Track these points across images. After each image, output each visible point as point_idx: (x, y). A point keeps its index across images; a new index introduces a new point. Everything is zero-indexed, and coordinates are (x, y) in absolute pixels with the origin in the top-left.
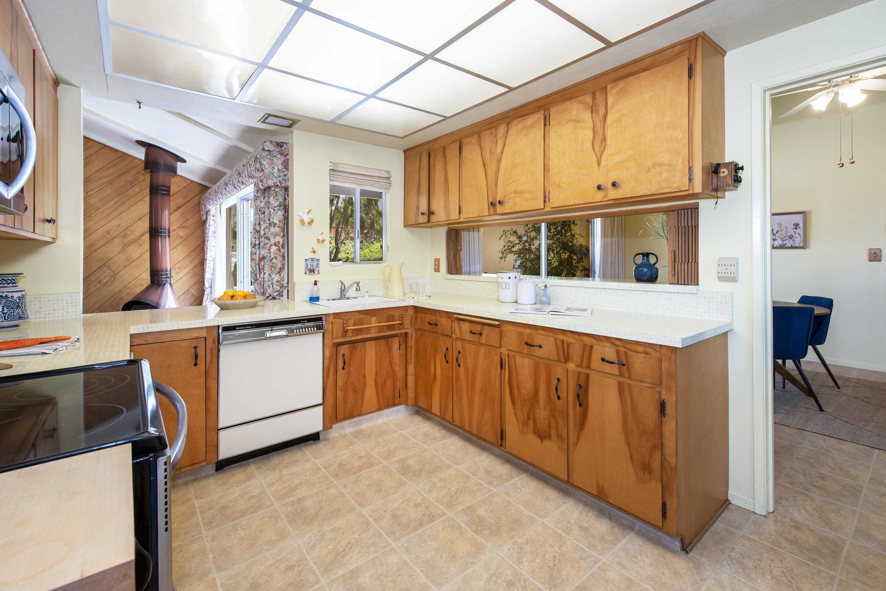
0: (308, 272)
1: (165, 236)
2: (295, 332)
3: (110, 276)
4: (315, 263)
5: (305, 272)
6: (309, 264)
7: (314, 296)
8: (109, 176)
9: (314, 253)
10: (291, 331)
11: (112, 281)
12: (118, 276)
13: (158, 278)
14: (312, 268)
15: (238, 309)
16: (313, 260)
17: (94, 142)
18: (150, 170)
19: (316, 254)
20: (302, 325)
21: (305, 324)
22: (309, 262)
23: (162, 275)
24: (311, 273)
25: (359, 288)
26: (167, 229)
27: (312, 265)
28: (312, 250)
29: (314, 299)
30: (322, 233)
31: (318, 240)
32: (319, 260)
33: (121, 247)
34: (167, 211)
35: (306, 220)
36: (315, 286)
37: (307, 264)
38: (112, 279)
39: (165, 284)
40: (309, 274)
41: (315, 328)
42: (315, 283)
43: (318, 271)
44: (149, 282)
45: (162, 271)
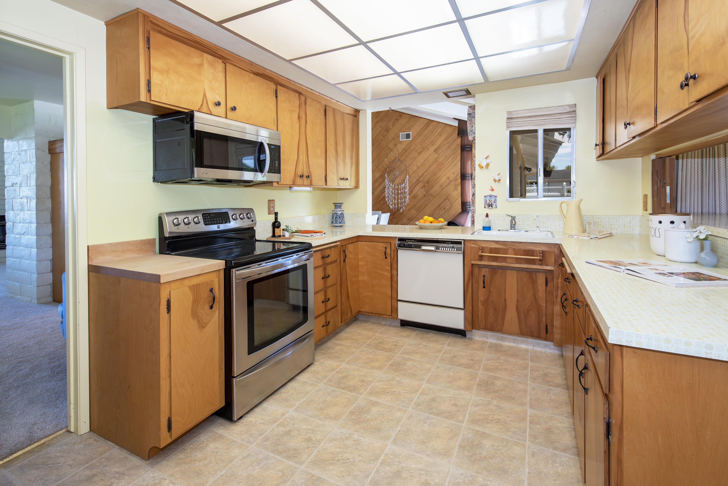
0: (487, 207)
1: (469, 179)
2: (440, 249)
3: (449, 205)
4: (493, 199)
5: (485, 206)
6: (488, 200)
7: (487, 226)
8: (448, 143)
9: (492, 191)
10: (437, 248)
11: (450, 209)
12: (453, 205)
13: (465, 207)
14: (490, 203)
15: (427, 229)
16: (491, 197)
17: (441, 124)
18: (460, 136)
19: (494, 191)
20: (447, 245)
21: (449, 245)
22: (488, 199)
23: (467, 205)
24: (489, 207)
25: (515, 222)
26: (470, 174)
27: (490, 201)
28: (491, 189)
29: (487, 228)
30: (499, 174)
31: (495, 181)
32: (496, 196)
33: (454, 187)
34: (470, 162)
35: (484, 165)
36: (487, 218)
37: (486, 200)
38: (451, 207)
39: (469, 211)
40: (488, 208)
41: (455, 249)
42: (487, 216)
43: (496, 205)
44: (460, 210)
45: (467, 203)
